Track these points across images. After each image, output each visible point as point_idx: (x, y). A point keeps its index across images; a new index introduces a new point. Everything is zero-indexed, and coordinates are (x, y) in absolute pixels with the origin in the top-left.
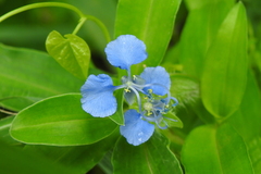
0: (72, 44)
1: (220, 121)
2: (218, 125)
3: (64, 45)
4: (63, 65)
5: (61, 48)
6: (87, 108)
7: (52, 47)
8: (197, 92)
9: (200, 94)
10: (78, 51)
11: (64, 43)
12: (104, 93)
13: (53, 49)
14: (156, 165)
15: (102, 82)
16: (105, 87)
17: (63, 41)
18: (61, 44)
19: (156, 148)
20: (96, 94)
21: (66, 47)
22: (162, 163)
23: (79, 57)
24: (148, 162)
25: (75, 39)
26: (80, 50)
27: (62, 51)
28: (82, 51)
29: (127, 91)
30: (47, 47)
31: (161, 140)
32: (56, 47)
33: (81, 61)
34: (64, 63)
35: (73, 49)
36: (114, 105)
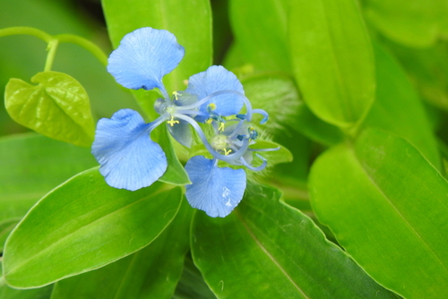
0: (49, 90)
1: (353, 131)
2: (353, 141)
3: (37, 97)
4: (50, 133)
5: (34, 105)
6: (116, 181)
7: (18, 108)
9: (300, 97)
10: (64, 98)
11: (36, 93)
12: (135, 144)
13: (22, 112)
14: (273, 241)
15: (124, 125)
16: (133, 132)
17: (34, 91)
18: (31, 97)
19: (262, 211)
20: (123, 151)
21: (42, 99)
22: (281, 232)
23: (70, 108)
24: (258, 242)
25: (51, 79)
26: (66, 95)
27: (39, 109)
28: (69, 95)
29: (172, 123)
30: (10, 113)
31: (265, 195)
32: (25, 106)
33: (76, 114)
34: (50, 130)
35: (54, 97)
36: (159, 156)
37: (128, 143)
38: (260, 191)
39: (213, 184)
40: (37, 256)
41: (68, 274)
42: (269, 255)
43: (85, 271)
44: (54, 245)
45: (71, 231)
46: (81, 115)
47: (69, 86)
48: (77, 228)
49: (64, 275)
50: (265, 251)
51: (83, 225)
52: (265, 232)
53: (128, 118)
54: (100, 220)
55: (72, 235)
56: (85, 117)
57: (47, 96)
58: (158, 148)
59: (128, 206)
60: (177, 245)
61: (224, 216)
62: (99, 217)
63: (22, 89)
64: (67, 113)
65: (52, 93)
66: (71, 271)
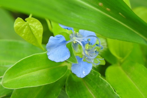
1: (122, 61)
3: (25, 26)
5: (24, 28)
7: (18, 28)
8: (105, 44)
9: (107, 46)
11: (25, 24)
12: (60, 47)
13: (19, 30)
14: (94, 90)
15: (59, 40)
16: (61, 43)
17: (25, 23)
18: (23, 25)
19: (92, 80)
20: (56, 48)
21: (27, 27)
22: (98, 87)
23: (35, 32)
24: (88, 89)
25: (32, 21)
26: (35, 27)
27: (25, 30)
28: (37, 27)
29: (74, 42)
30: (15, 29)
31: (94, 74)
32: (20, 28)
33: (37, 34)
34: (26, 38)
35: (31, 27)
36: (68, 53)
37: (58, 46)
38: (92, 73)
39: (80, 66)
40: (15, 78)
41: (26, 86)
42: (92, 94)
43: (31, 86)
44: (22, 76)
45: (28, 73)
46: (38, 35)
47: (37, 24)
48: (30, 72)
49: (24, 86)
50: (91, 92)
51: (33, 71)
52: (92, 86)
53: (60, 38)
54: (39, 71)
55: (28, 74)
56: (40, 36)
57: (29, 26)
58: (68, 50)
59: (49, 68)
60: (59, 85)
61: (82, 77)
62: (39, 70)
63: (21, 22)
64: (34, 33)
65: (31, 25)
66: (27, 86)
